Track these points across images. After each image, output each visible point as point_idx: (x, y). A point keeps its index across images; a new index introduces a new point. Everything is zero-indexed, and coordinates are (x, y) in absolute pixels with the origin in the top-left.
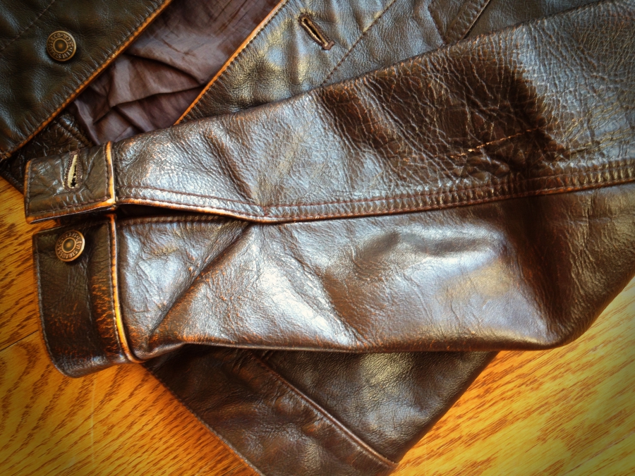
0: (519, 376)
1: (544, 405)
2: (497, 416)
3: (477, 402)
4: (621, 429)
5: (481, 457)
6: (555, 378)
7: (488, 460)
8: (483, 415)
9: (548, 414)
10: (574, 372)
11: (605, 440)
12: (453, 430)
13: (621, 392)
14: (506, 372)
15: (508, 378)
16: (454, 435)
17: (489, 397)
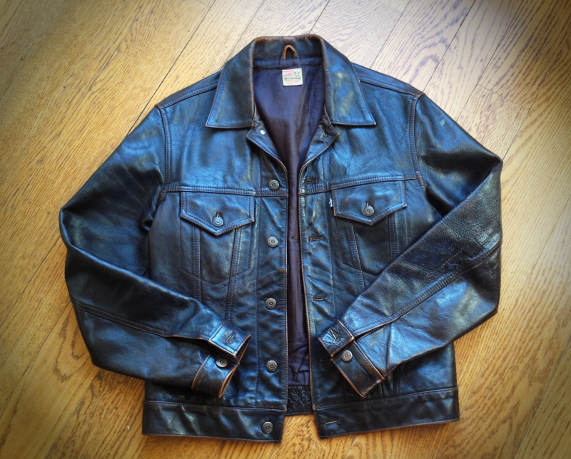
0: (510, 368)
1: (524, 373)
2: (511, 386)
3: (502, 386)
4: (554, 365)
5: (515, 403)
6: (521, 362)
7: (518, 403)
8: (506, 389)
9: (527, 376)
10: (526, 356)
11: (551, 373)
12: (500, 400)
13: (546, 354)
14: (505, 370)
15: (506, 371)
16: (502, 401)
17: (504, 382)
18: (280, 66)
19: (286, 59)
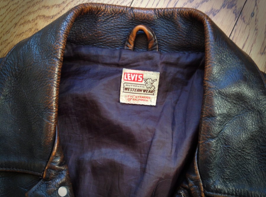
18: (121, 62)
19: (134, 49)
